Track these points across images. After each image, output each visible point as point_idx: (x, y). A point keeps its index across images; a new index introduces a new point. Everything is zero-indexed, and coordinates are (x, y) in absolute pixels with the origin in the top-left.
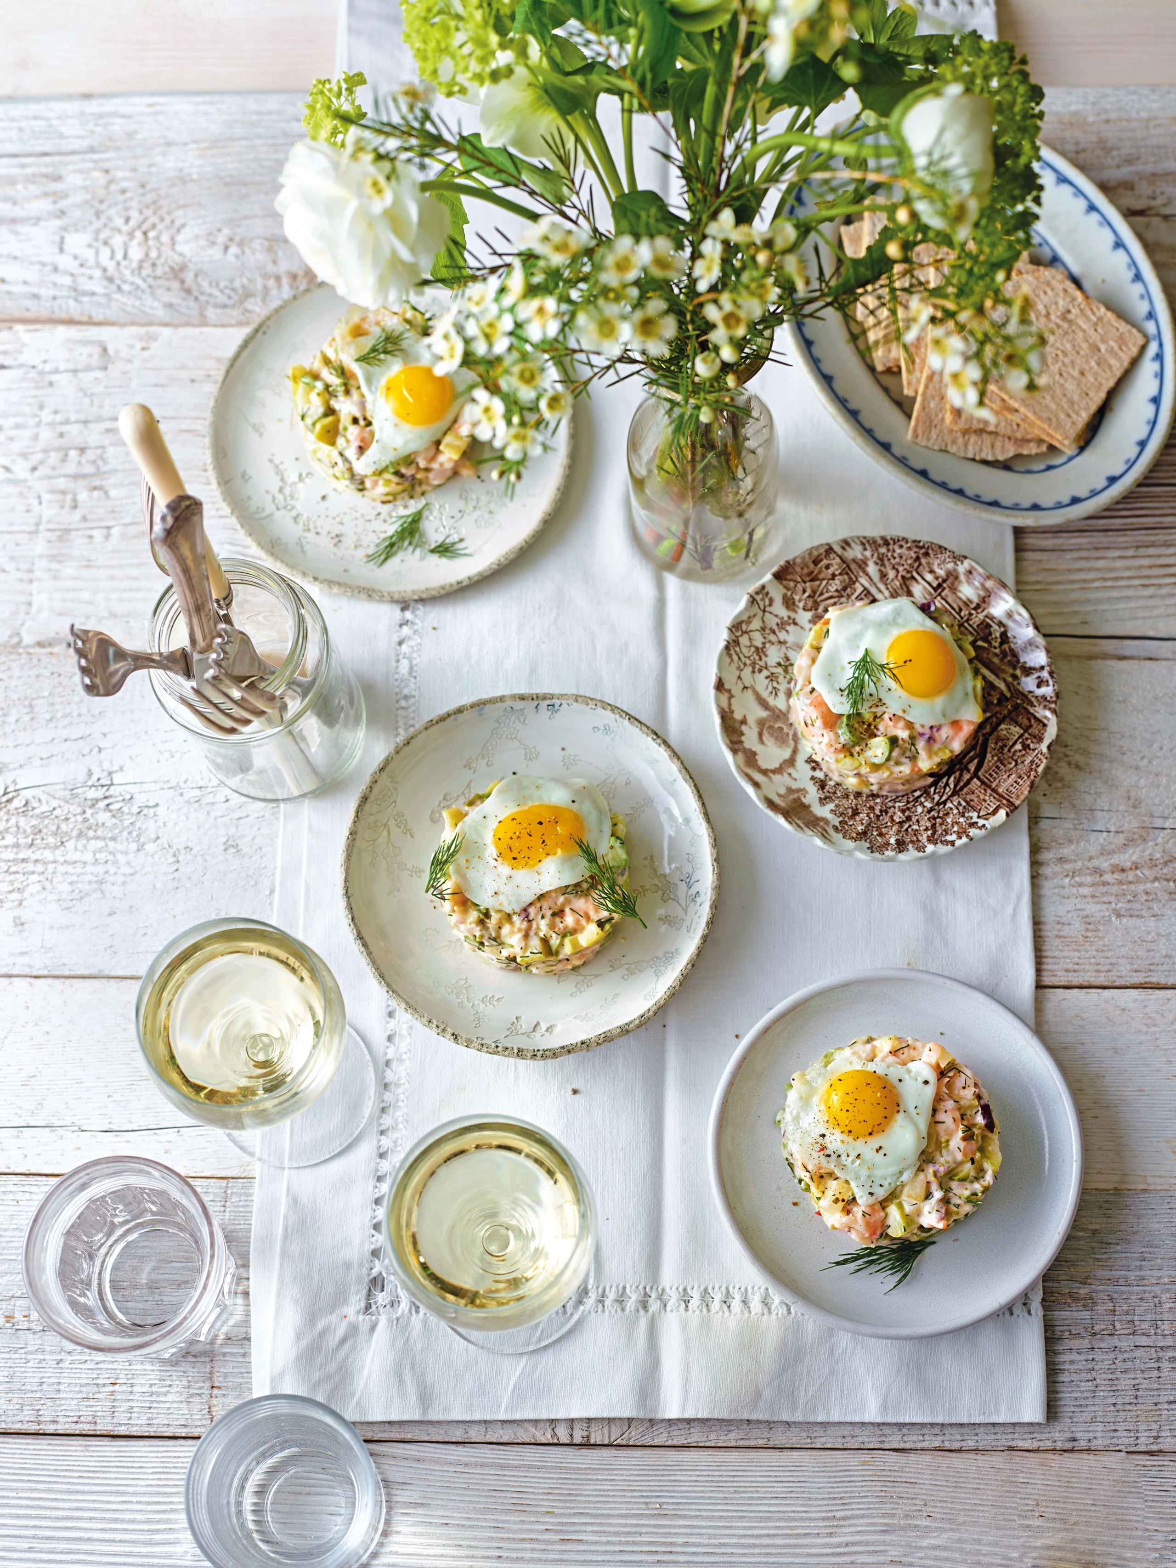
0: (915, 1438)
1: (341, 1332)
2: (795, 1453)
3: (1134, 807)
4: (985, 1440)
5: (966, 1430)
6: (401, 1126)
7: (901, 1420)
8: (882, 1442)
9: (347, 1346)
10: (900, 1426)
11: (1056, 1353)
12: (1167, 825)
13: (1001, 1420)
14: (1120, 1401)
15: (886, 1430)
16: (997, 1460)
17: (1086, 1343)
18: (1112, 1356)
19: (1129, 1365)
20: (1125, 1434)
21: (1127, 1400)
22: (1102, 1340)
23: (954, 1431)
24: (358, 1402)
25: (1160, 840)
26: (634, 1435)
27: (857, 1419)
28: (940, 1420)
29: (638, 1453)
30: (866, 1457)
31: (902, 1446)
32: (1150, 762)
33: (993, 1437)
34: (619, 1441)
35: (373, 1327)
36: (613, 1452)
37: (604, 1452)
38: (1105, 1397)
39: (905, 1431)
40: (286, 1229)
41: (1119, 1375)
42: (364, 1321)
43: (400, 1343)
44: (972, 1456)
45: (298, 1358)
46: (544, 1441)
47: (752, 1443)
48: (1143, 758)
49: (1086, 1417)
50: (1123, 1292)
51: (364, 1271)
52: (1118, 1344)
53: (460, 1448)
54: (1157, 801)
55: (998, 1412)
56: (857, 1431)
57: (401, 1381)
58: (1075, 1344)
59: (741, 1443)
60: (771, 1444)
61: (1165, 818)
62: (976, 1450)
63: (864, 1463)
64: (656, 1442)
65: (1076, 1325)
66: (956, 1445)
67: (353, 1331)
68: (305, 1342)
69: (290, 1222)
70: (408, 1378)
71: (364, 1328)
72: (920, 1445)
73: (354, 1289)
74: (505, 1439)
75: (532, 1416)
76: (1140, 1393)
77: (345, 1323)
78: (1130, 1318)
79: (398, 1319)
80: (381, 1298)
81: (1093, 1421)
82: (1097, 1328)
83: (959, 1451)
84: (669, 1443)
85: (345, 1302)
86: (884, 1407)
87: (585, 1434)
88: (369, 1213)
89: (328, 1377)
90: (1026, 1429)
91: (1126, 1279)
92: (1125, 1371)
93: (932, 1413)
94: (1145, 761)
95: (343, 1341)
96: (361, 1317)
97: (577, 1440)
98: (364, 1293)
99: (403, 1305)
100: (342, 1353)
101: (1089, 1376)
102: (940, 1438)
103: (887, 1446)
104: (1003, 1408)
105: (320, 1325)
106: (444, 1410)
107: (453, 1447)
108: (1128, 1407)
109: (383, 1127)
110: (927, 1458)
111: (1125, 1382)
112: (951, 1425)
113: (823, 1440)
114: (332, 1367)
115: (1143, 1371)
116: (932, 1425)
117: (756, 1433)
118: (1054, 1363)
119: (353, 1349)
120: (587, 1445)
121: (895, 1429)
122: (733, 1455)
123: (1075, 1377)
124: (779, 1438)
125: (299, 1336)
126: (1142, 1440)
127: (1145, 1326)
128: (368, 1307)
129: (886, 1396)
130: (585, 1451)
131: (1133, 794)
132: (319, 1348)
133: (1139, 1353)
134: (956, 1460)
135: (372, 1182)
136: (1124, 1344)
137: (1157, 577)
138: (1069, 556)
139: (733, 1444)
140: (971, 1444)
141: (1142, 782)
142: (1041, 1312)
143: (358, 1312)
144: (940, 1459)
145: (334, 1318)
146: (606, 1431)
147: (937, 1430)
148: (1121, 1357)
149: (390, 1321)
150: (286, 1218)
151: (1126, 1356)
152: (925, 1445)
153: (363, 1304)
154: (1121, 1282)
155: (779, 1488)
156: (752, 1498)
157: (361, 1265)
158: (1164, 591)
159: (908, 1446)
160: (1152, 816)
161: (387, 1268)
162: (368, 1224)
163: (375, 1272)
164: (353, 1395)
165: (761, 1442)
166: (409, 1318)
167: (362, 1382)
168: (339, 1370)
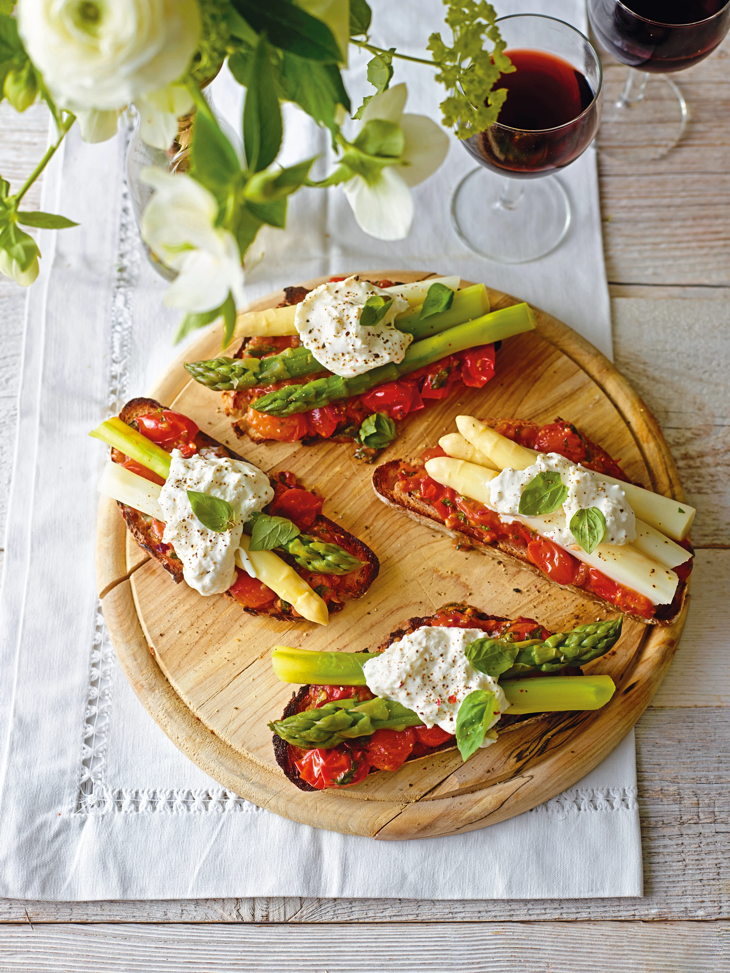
0: (538, 912)
1: (55, 827)
2: (440, 927)
3: (700, 409)
4: (596, 912)
5: (579, 905)
6: (110, 660)
7: (523, 897)
8: (512, 916)
9: (61, 838)
10: (526, 902)
11: (650, 839)
12: (726, 422)
13: (606, 895)
14: (705, 877)
15: (515, 906)
16: (606, 928)
17: (676, 831)
18: (697, 840)
19: (712, 847)
20: (710, 904)
21: (711, 876)
22: (689, 828)
23: (570, 905)
24: (69, 885)
25: (720, 435)
26: (305, 914)
27: (487, 897)
28: (555, 896)
29: (309, 929)
30: (499, 928)
31: (527, 918)
32: (711, 375)
33: (603, 909)
34: (293, 919)
35: (82, 823)
36: (288, 928)
37: (281, 929)
38: (693, 875)
39: (530, 906)
40: (12, 743)
41: (704, 856)
42: (75, 818)
43: (104, 836)
44: (586, 925)
45: (19, 848)
46: (230, 920)
47: (404, 919)
48: (705, 372)
49: (678, 890)
50: (704, 789)
51: (76, 777)
52: (702, 831)
53: (160, 927)
54: (717, 405)
55: (603, 888)
56: (491, 907)
57: (105, 867)
58: (667, 831)
59: (395, 919)
60: (420, 918)
61: (724, 418)
62: (589, 921)
63: (497, 934)
64: (324, 919)
65: (668, 816)
66: (572, 917)
67: (65, 826)
68: (25, 835)
69: (16, 737)
70: (111, 865)
71: (75, 824)
72: (542, 918)
73: (67, 791)
74: (198, 919)
75: (214, 896)
76: (721, 871)
77: (59, 819)
78: (711, 809)
79: (103, 816)
80: (90, 799)
81: (684, 894)
82: (684, 818)
83: (575, 921)
84: (335, 920)
85: (60, 802)
86: (509, 887)
87: (265, 914)
88: (81, 730)
89: (45, 865)
90: (630, 902)
91: (707, 778)
92: (709, 853)
93: (549, 891)
94: (707, 375)
95: (57, 835)
96: (73, 815)
97: (258, 919)
98: (76, 795)
99: (107, 805)
100: (56, 844)
101: (680, 858)
102: (559, 911)
103: (515, 919)
104: (607, 886)
105: (38, 821)
106: (141, 891)
107: (154, 927)
108: (712, 882)
109: (95, 661)
110: (548, 928)
111: (709, 862)
112: (568, 900)
113: (462, 915)
114: (47, 856)
115: (723, 853)
116: (552, 900)
117: (407, 910)
118: (649, 847)
119: (66, 841)
120: (266, 923)
121: (522, 904)
122: (388, 930)
123: (668, 858)
124: (426, 913)
125: (20, 830)
126: (724, 909)
127: (723, 815)
128: (79, 806)
129: (511, 877)
130: (265, 929)
131: (698, 400)
132: (37, 840)
133: (719, 838)
134: (572, 929)
135: (84, 705)
136: (707, 830)
137: (710, 240)
138: (641, 225)
139: (388, 920)
140: (584, 915)
141: (705, 391)
142: (636, 806)
143: (71, 811)
144: (559, 928)
145: (50, 816)
146: (282, 911)
147: (556, 905)
148: (704, 842)
149: (97, 817)
150: (12, 735)
151: (709, 840)
152: (547, 917)
153: (74, 804)
154: (703, 780)
155: (427, 956)
156: (404, 965)
157: (73, 772)
158: (715, 251)
159: (533, 918)
160: (713, 416)
161: (95, 775)
162: (80, 739)
163: (85, 778)
164: (65, 879)
165: (411, 918)
166: (112, 815)
167: (72, 869)
168: (53, 859)
